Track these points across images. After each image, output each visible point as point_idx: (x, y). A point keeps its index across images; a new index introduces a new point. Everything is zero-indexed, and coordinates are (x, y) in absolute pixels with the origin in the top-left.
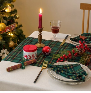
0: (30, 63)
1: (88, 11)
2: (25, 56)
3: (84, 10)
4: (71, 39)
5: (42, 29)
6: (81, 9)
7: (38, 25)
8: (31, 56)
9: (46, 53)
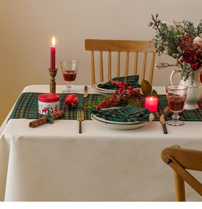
0: (57, 116)
1: (99, 52)
2: (43, 111)
3: (92, 51)
4: (100, 86)
5: (56, 71)
6: (86, 49)
7: (49, 66)
8: (54, 109)
9: (73, 104)
